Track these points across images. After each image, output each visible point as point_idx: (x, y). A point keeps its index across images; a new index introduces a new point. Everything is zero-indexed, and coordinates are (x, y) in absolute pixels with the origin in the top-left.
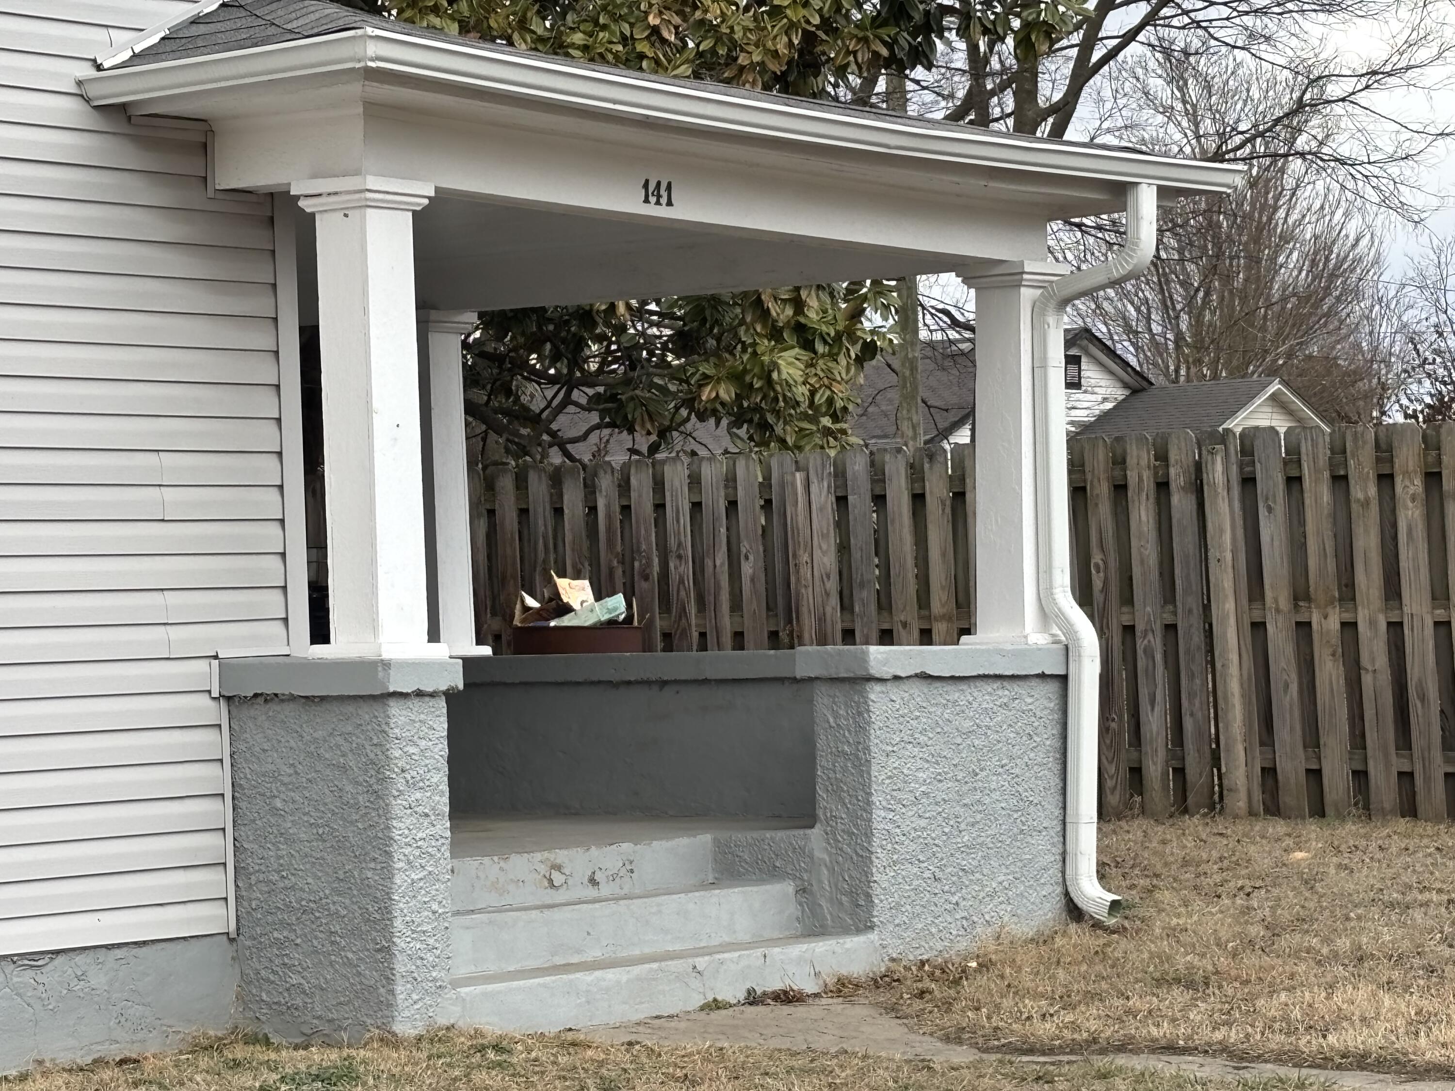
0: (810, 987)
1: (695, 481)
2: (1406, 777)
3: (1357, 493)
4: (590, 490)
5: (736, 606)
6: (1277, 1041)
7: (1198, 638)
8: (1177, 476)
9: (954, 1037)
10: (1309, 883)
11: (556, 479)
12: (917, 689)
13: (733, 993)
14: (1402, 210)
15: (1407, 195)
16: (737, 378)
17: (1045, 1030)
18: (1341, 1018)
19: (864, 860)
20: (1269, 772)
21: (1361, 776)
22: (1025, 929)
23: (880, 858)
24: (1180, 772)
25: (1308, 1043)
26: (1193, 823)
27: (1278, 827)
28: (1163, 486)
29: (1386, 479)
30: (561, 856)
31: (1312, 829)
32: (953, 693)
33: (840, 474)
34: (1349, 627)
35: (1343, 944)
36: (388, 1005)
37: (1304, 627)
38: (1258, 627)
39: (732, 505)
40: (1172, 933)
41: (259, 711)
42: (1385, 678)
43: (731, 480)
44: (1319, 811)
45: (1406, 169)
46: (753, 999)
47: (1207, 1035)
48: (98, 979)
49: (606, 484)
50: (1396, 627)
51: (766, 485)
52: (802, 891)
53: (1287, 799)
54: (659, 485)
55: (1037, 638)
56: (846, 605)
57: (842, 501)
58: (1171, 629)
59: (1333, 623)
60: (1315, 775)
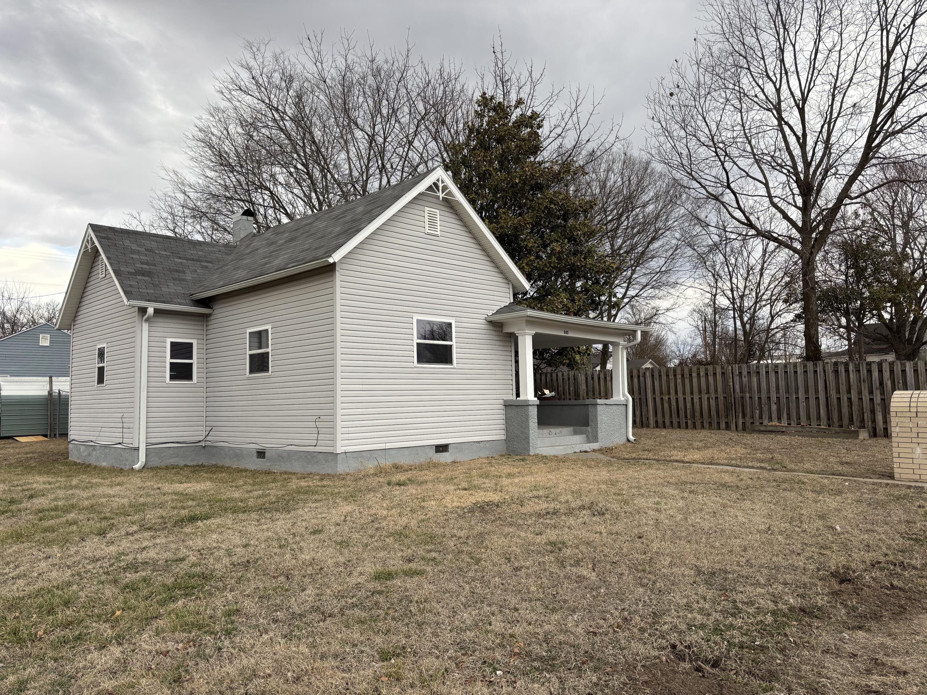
0: (589, 450)
1: (563, 375)
2: (679, 422)
3: (670, 377)
4: (546, 376)
5: (570, 394)
6: (663, 458)
7: (645, 400)
8: (641, 375)
9: (613, 457)
10: (665, 437)
11: (541, 374)
12: (605, 406)
13: (578, 451)
14: (673, 332)
15: (673, 329)
16: (569, 359)
17: (627, 457)
18: (672, 455)
19: (597, 432)
20: (657, 421)
21: (671, 422)
22: (621, 443)
23: (599, 431)
24: (642, 421)
25: (668, 458)
26: (645, 429)
27: (658, 430)
28: (639, 376)
29: (675, 375)
30: (551, 430)
31: (664, 430)
32: (610, 407)
33: (586, 374)
34: (669, 398)
35: (672, 445)
36: (529, 450)
37: (662, 399)
38: (655, 398)
39: (569, 379)
40: (645, 444)
41: (509, 407)
42: (675, 406)
43: (569, 375)
44: (665, 427)
45: (674, 325)
46: (581, 452)
47: (652, 457)
48: (487, 445)
49: (549, 375)
50: (677, 399)
51: (574, 376)
52: (587, 436)
53: (659, 425)
54: (557, 376)
55: (622, 399)
56: (587, 395)
57: (587, 378)
58: (640, 399)
59: (667, 398)
60: (664, 422)
